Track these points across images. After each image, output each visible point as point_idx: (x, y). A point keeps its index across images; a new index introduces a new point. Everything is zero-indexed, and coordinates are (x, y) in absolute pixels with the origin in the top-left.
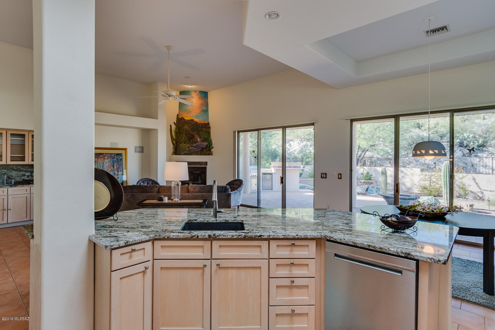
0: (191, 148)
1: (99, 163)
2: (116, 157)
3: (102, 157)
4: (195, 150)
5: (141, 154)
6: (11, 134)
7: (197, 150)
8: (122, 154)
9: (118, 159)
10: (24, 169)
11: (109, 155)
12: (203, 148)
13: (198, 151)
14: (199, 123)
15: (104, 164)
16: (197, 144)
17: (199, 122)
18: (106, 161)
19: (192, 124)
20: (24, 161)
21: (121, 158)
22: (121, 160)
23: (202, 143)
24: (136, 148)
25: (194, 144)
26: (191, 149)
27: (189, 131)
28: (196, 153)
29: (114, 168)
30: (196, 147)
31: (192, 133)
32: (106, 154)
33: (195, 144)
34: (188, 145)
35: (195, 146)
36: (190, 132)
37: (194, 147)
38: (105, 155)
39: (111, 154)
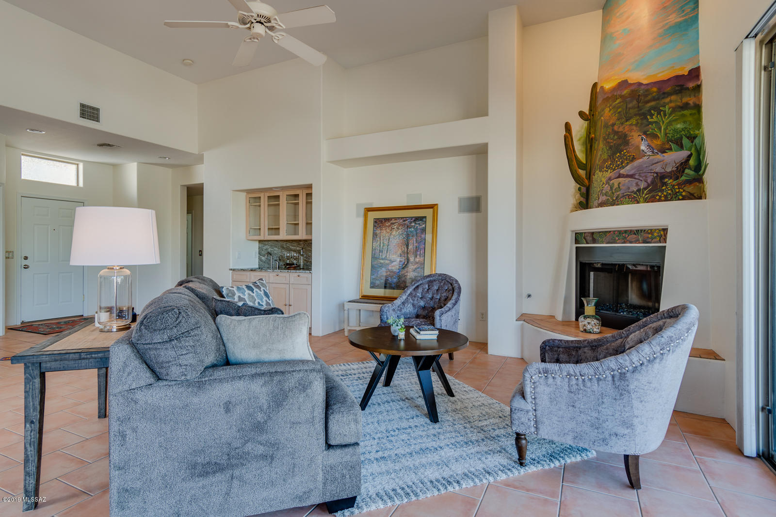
0: (615, 182)
1: (382, 238)
2: (413, 224)
3: (389, 226)
4: (629, 188)
5: (474, 214)
6: (268, 197)
7: (637, 184)
8: (425, 217)
9: (416, 230)
10: (292, 247)
11: (401, 221)
12: (662, 177)
13: (639, 190)
14: (647, 85)
15: (390, 240)
16: (636, 163)
17: (645, 82)
18: (394, 233)
19: (621, 96)
20: (279, 235)
21: (424, 226)
22: (424, 230)
23: (660, 157)
24: (461, 200)
25: (628, 164)
26: (616, 186)
27: (613, 125)
28: (634, 198)
29: (408, 248)
30: (631, 176)
31: (621, 129)
32: (396, 219)
33: (628, 168)
34: (608, 174)
35: (631, 173)
36: (616, 128)
37: (627, 176)
38: (393, 221)
39: (404, 219)
